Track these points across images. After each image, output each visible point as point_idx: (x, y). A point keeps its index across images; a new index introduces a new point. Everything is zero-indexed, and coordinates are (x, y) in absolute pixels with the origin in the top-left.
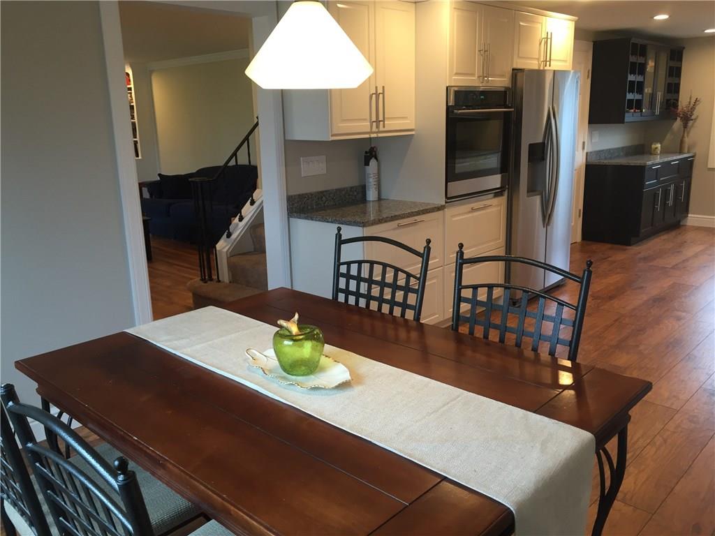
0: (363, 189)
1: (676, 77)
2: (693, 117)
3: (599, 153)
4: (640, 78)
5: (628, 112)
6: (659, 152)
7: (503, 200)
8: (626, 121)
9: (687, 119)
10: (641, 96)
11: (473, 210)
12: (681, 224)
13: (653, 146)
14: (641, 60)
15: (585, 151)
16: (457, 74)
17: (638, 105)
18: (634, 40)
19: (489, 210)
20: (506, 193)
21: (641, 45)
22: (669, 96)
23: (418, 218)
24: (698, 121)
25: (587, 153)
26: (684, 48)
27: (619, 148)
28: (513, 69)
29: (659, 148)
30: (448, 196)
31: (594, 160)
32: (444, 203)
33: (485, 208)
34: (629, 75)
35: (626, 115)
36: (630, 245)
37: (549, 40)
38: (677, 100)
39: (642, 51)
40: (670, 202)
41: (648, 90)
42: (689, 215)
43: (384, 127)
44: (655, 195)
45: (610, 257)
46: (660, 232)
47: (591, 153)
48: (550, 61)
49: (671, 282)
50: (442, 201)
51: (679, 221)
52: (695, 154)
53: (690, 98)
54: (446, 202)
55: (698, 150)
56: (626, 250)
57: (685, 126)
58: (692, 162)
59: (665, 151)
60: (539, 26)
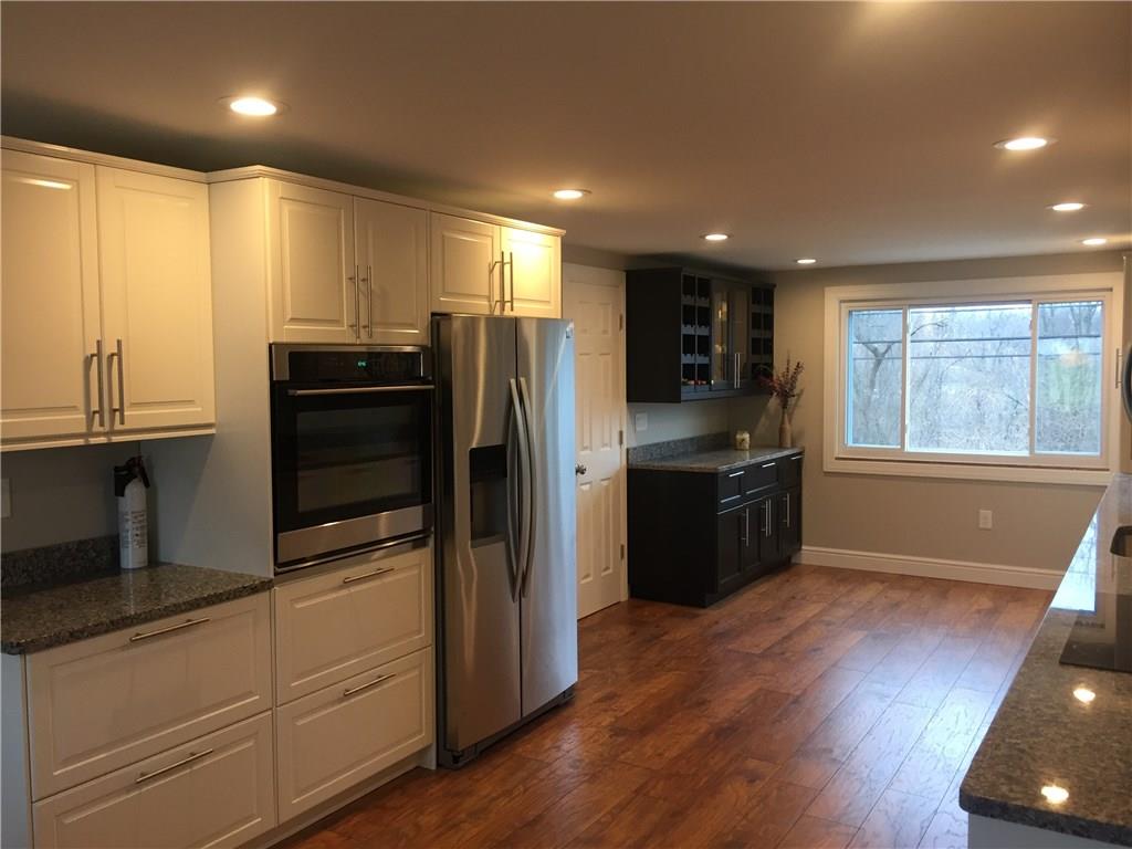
0: (114, 544)
1: (765, 329)
2: (796, 392)
3: (647, 448)
4: (703, 331)
5: (685, 384)
6: (747, 446)
7: (424, 556)
8: (683, 398)
9: (786, 394)
10: (707, 358)
11: (347, 583)
12: (793, 561)
13: (738, 437)
14: (702, 302)
15: (625, 446)
16: (293, 320)
17: (704, 373)
18: (687, 271)
19: (388, 579)
20: (431, 542)
21: (699, 279)
22: (756, 359)
23: (196, 615)
24: (803, 397)
25: (628, 450)
26: (775, 286)
27: (683, 441)
28: (433, 314)
29: (748, 440)
30: (280, 561)
31: (640, 462)
32: (272, 576)
33: (380, 574)
34: (683, 326)
35: (683, 389)
36: (704, 607)
37: (507, 268)
38: (771, 365)
39: (704, 288)
40: (768, 530)
41: (718, 348)
42: (803, 547)
43: (122, 423)
44: (740, 520)
45: (666, 633)
46: (756, 579)
47: (635, 449)
48: (512, 301)
49: (756, 688)
50: (268, 572)
51: (790, 558)
52: (804, 448)
53: (788, 361)
54: (276, 574)
55: (807, 443)
56: (697, 616)
57: (784, 406)
58: (799, 462)
59: (757, 445)
60: (489, 241)
